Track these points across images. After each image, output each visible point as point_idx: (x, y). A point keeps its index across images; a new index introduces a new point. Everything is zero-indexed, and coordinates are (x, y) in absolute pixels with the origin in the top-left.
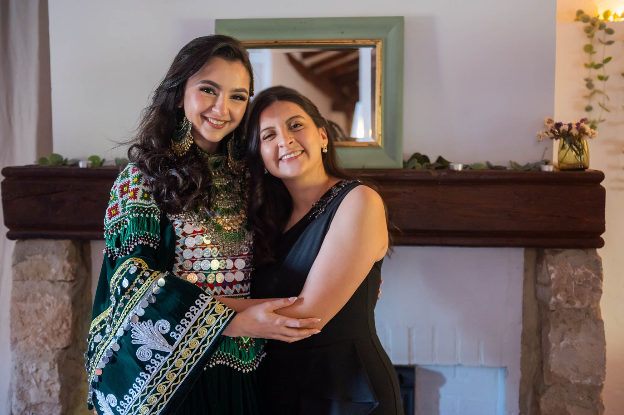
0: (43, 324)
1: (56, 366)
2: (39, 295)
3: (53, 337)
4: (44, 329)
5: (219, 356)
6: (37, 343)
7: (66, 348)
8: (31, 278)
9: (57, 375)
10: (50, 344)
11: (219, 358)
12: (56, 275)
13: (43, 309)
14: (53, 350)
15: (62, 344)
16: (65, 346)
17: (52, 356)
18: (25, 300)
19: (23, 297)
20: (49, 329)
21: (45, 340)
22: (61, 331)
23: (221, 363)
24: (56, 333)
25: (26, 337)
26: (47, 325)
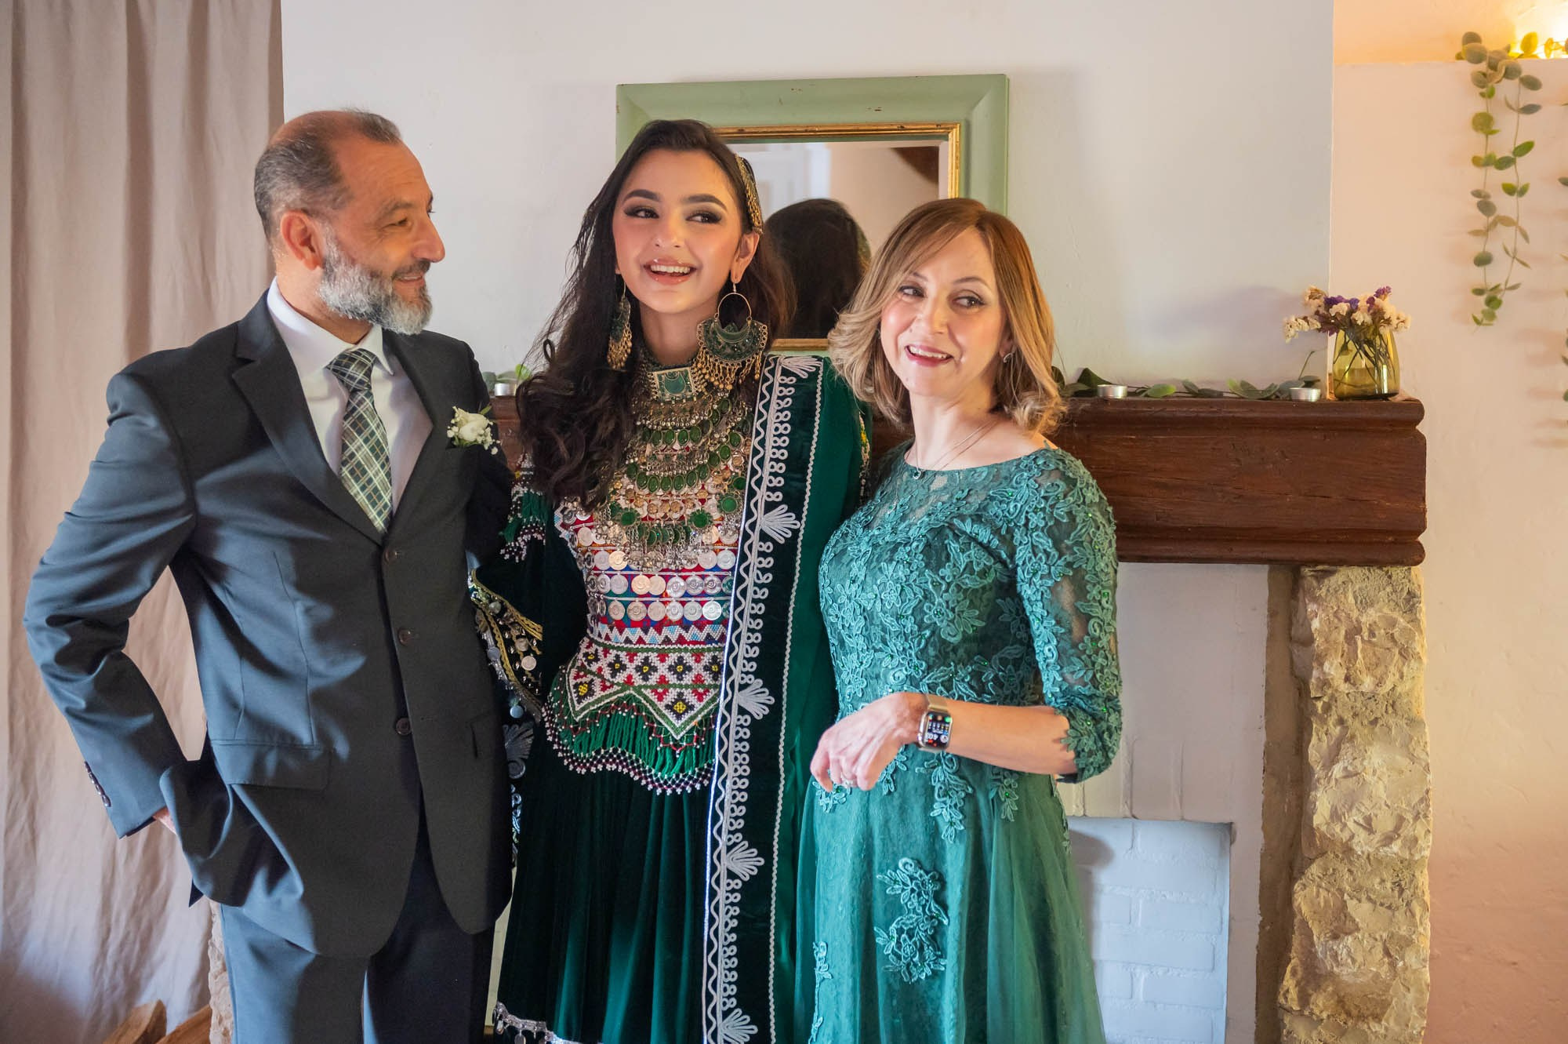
5: (615, 756)
11: (614, 760)
23: (619, 770)
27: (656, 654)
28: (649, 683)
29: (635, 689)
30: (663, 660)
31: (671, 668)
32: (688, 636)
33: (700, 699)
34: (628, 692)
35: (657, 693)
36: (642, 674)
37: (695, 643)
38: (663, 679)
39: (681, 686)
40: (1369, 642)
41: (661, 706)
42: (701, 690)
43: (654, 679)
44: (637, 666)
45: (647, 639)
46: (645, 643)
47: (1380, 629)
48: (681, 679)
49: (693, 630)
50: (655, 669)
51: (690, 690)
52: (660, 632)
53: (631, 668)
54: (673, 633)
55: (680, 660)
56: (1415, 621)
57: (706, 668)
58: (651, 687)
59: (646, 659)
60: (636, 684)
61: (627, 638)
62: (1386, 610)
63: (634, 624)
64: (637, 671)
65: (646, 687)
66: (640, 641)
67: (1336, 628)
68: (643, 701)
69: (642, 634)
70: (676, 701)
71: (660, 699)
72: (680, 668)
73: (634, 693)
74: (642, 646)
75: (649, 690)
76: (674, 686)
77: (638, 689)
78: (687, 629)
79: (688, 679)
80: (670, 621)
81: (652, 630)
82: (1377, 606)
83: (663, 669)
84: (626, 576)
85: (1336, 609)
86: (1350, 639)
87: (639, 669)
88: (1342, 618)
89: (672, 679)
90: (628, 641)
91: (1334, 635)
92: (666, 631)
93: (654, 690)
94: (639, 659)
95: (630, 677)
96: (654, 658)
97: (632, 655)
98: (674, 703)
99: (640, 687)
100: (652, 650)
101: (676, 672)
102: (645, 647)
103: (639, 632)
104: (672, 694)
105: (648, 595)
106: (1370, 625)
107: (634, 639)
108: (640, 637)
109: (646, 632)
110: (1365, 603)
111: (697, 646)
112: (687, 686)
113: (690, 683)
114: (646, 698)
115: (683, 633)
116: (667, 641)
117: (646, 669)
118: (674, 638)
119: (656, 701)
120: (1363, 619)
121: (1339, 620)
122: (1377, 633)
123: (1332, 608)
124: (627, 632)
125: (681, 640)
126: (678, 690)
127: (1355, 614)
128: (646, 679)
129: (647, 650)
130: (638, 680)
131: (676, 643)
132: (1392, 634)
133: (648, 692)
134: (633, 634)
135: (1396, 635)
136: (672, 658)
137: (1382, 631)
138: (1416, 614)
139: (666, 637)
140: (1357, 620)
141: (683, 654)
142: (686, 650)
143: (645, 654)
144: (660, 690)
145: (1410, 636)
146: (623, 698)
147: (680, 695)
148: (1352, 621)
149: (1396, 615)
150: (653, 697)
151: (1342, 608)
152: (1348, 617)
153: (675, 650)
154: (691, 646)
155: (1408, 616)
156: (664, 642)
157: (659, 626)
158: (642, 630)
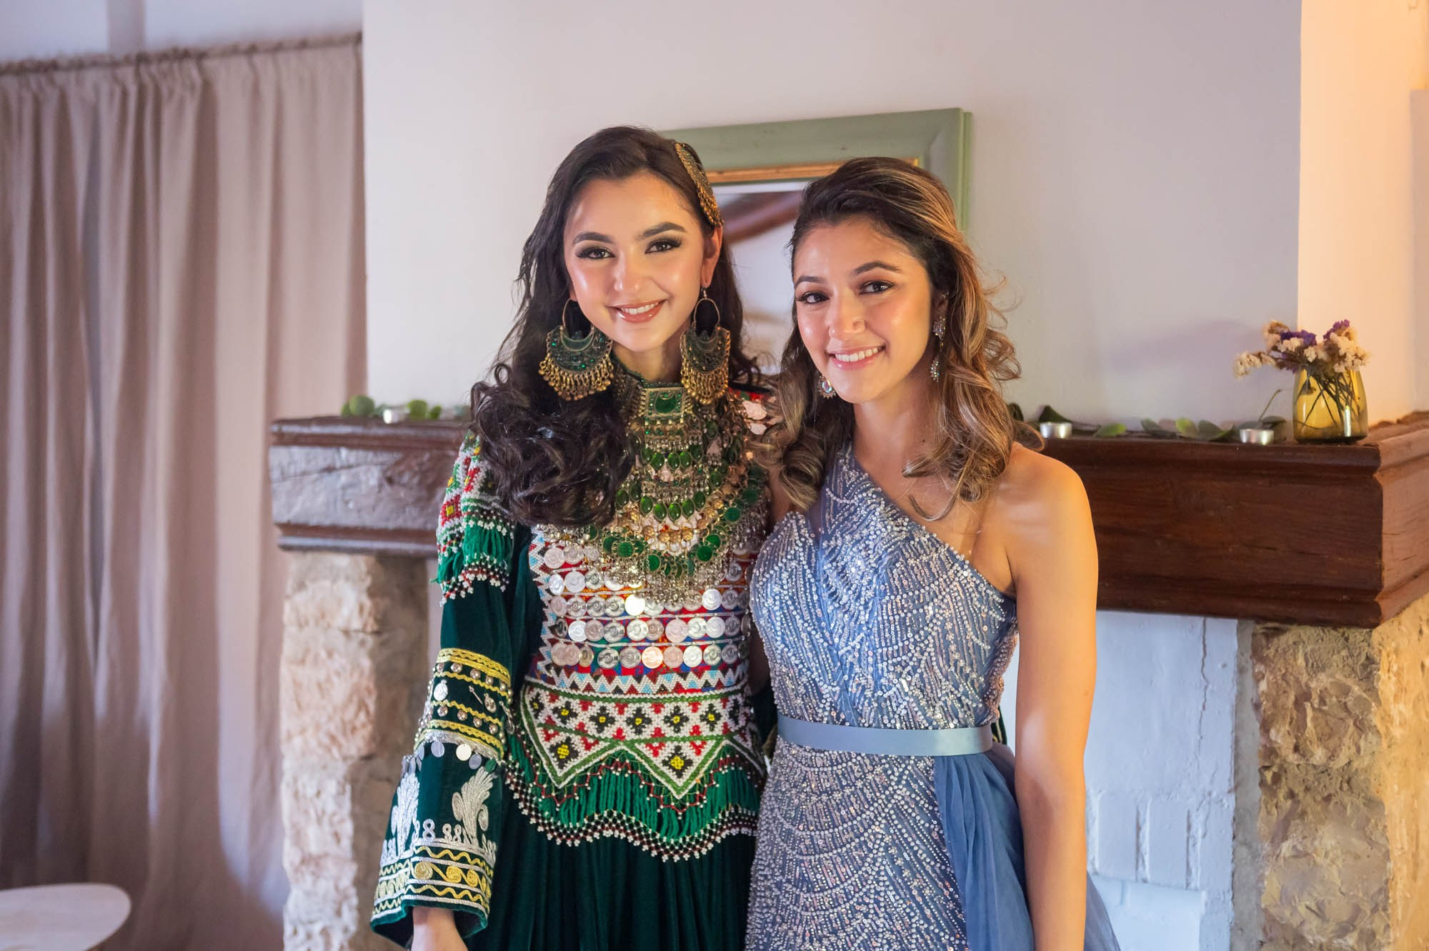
0: (330, 709)
1: (348, 788)
2: (323, 654)
3: (344, 734)
4: (330, 719)
5: (611, 820)
6: (320, 744)
7: (368, 758)
8: (312, 623)
9: (347, 805)
10: (340, 746)
11: (610, 825)
12: (349, 621)
13: (328, 680)
14: (345, 758)
15: (359, 749)
16: (364, 752)
17: (341, 769)
18: (302, 662)
19: (300, 656)
20: (337, 719)
21: (333, 739)
22: (358, 724)
23: (616, 836)
24: (349, 727)
25: (303, 731)
26: (335, 710)
27: (650, 705)
28: (642, 737)
29: (625, 744)
30: (657, 711)
31: (667, 720)
32: (685, 685)
33: (698, 753)
34: (618, 748)
35: (651, 747)
36: (635, 726)
37: (692, 691)
38: (658, 732)
39: (676, 739)
40: (1320, 710)
41: (657, 761)
42: (698, 743)
43: (648, 732)
44: (629, 718)
45: (639, 688)
46: (636, 692)
47: (1331, 696)
48: (678, 731)
49: (692, 676)
50: (649, 721)
51: (688, 743)
52: (654, 681)
53: (621, 722)
54: (670, 681)
55: (677, 711)
56: (1372, 690)
57: (703, 718)
58: (644, 741)
59: (639, 710)
60: (628, 739)
61: (617, 687)
62: (1339, 676)
63: (625, 672)
64: (628, 724)
65: (640, 741)
66: (632, 690)
67: (1285, 692)
68: (638, 758)
69: (634, 683)
70: (674, 755)
71: (656, 754)
72: (677, 720)
73: (625, 748)
74: (633, 696)
75: (643, 745)
76: (670, 739)
77: (631, 744)
78: (684, 676)
79: (686, 730)
80: (667, 667)
81: (645, 678)
82: (1328, 671)
83: (658, 720)
84: (621, 622)
85: (1283, 671)
86: (1298, 704)
87: (630, 721)
88: (1291, 683)
89: (668, 731)
90: (618, 690)
91: (1282, 699)
92: (661, 679)
93: (649, 744)
94: (630, 711)
95: (620, 731)
96: (647, 709)
97: (621, 707)
98: (670, 758)
99: (633, 742)
100: (645, 700)
101: (672, 724)
102: (637, 697)
103: (631, 680)
104: (669, 748)
105: (646, 640)
106: (1321, 691)
107: (625, 688)
108: (632, 686)
109: (639, 680)
110: (1316, 667)
111: (695, 694)
112: (684, 739)
113: (688, 735)
114: (639, 753)
115: (681, 681)
116: (663, 690)
117: (639, 721)
118: (670, 686)
119: (651, 757)
120: (1313, 685)
121: (1288, 683)
122: (1327, 700)
123: (1281, 671)
124: (618, 681)
125: (678, 688)
126: (676, 743)
127: (1304, 678)
128: (639, 732)
129: (640, 700)
130: (629, 734)
131: (672, 693)
132: (1345, 703)
133: (642, 747)
134: (624, 682)
135: (1350, 704)
136: (668, 709)
137: (1334, 699)
138: (1373, 683)
139: (662, 686)
140: (1307, 685)
141: (680, 704)
142: (682, 699)
143: (638, 705)
144: (656, 744)
145: (1364, 705)
146: (613, 755)
147: (678, 749)
148: (1301, 686)
149: (1349, 682)
150: (648, 752)
151: (1290, 670)
152: (1297, 681)
153: (670, 700)
154: (688, 695)
155: (1364, 684)
156: (660, 691)
157: (653, 674)
158: (635, 678)
